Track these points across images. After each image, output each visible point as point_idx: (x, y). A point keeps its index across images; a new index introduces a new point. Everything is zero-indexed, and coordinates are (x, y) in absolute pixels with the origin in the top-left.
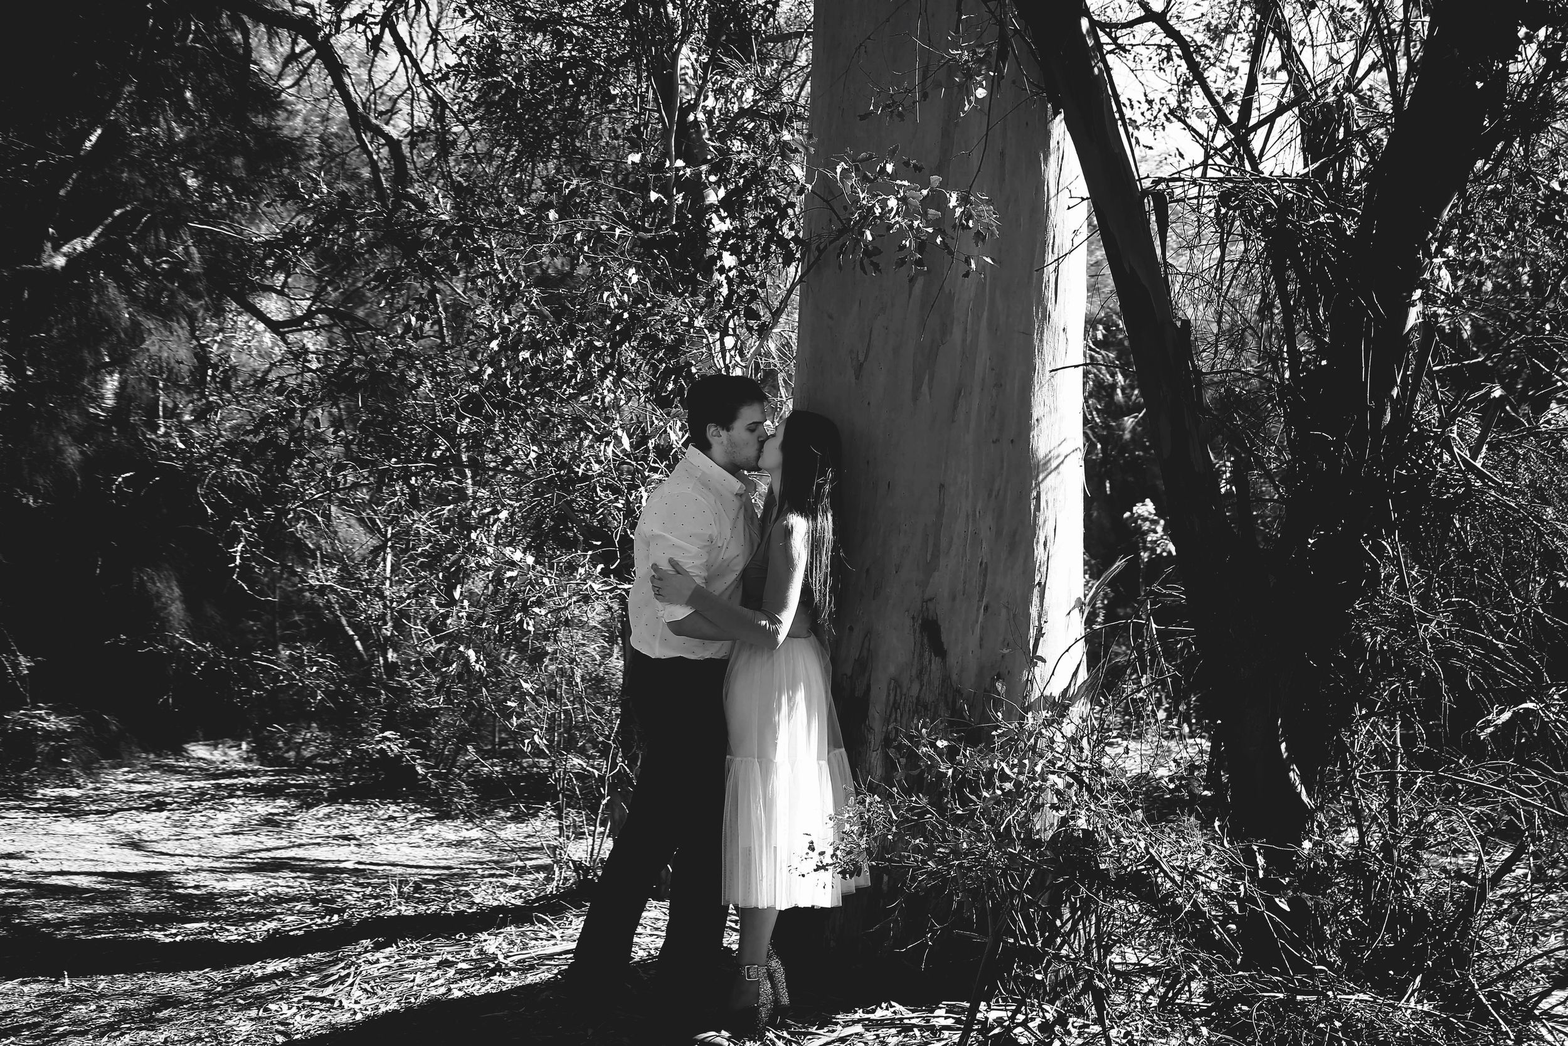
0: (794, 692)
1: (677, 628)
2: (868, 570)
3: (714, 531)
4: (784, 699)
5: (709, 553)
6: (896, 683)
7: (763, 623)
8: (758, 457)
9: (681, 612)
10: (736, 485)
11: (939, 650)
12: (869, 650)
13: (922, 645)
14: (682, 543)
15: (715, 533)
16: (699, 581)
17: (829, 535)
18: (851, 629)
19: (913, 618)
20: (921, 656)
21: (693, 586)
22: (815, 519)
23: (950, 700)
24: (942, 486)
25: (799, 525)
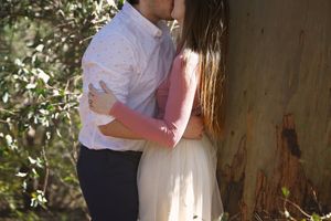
0: (186, 175)
1: (105, 130)
2: (245, 93)
3: (134, 63)
4: (178, 181)
5: (131, 78)
6: (263, 174)
7: (163, 128)
8: (171, 10)
9: (107, 120)
10: (155, 30)
11: (296, 152)
12: (245, 149)
13: (283, 147)
14: (109, 70)
15: (135, 64)
16: (120, 98)
17: (215, 66)
18: (233, 133)
19: (277, 127)
20: (282, 155)
21: (114, 102)
22: (205, 54)
23: (303, 186)
24: (302, 32)
25: (192, 58)
